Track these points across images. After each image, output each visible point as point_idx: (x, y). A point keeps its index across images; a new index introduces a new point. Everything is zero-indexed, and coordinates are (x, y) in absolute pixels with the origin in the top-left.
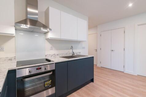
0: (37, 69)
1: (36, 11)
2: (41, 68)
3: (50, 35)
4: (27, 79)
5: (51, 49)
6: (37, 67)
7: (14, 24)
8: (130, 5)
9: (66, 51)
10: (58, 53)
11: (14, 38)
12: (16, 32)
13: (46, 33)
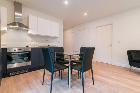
0: (19, 50)
1: (21, 15)
2: (21, 49)
3: (30, 32)
4: (13, 54)
5: (32, 41)
6: (19, 49)
7: (6, 25)
8: (85, 14)
9: (43, 43)
10: (37, 44)
11: (6, 33)
12: (7, 30)
13: (28, 31)
